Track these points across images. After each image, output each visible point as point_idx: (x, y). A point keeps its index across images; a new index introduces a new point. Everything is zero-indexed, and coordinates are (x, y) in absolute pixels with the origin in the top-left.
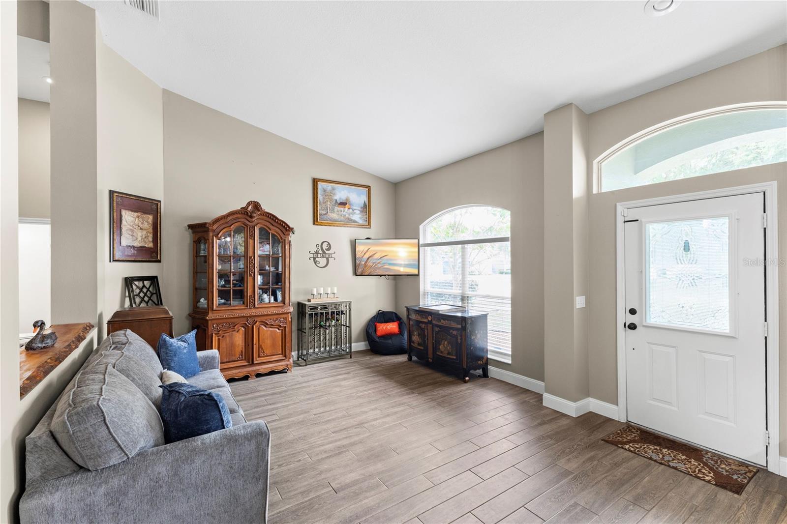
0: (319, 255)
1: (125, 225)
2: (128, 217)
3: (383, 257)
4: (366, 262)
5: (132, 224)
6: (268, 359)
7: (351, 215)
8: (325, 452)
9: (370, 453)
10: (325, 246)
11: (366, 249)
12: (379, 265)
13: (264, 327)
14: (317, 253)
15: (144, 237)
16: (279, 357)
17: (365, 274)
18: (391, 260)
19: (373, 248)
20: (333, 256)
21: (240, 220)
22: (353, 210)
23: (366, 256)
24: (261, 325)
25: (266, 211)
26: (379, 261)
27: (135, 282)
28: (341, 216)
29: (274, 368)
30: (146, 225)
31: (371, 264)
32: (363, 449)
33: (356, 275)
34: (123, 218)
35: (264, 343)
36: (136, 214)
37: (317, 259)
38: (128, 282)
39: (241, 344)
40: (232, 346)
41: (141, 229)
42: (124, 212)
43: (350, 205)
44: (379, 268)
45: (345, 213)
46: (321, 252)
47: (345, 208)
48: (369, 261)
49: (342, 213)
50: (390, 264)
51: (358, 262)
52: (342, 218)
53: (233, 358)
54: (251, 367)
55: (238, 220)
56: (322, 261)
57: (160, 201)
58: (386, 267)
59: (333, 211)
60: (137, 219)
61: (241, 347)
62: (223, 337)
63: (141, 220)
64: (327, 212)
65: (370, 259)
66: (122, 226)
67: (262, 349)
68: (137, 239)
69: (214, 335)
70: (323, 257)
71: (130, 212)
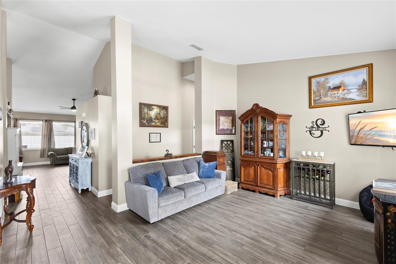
0: (314, 129)
1: (221, 122)
2: (222, 119)
3: (373, 128)
4: (358, 134)
5: (223, 121)
6: (265, 186)
7: (346, 95)
10: (319, 122)
11: (358, 122)
12: (369, 137)
13: (263, 169)
14: (312, 127)
15: (228, 125)
16: (271, 187)
17: (358, 143)
18: (381, 131)
19: (364, 121)
20: (327, 129)
21: (252, 114)
22: (349, 90)
23: (358, 129)
24: (262, 167)
25: (263, 107)
26: (368, 133)
27: (224, 142)
28: (335, 97)
29: (268, 192)
30: (229, 121)
31: (362, 136)
33: (351, 144)
34: (220, 119)
35: (263, 177)
36: (225, 117)
37: (312, 132)
38: (222, 141)
39: (253, 174)
40: (249, 174)
41: (227, 122)
42: (220, 117)
43: (345, 86)
44: (369, 139)
45: (339, 95)
46: (316, 126)
47: (339, 90)
48: (360, 133)
49: (336, 95)
50: (379, 135)
51: (351, 133)
52: (336, 99)
53: (250, 180)
54: (256, 187)
55: (251, 114)
56: (318, 133)
57: (235, 111)
58: (375, 138)
59: (326, 95)
60: (225, 119)
61: (252, 176)
62: (246, 169)
63: (227, 119)
64: (321, 98)
65: (361, 131)
66: (220, 122)
67: (262, 179)
68: (225, 126)
69: (242, 167)
70: (318, 130)
71: (223, 117)
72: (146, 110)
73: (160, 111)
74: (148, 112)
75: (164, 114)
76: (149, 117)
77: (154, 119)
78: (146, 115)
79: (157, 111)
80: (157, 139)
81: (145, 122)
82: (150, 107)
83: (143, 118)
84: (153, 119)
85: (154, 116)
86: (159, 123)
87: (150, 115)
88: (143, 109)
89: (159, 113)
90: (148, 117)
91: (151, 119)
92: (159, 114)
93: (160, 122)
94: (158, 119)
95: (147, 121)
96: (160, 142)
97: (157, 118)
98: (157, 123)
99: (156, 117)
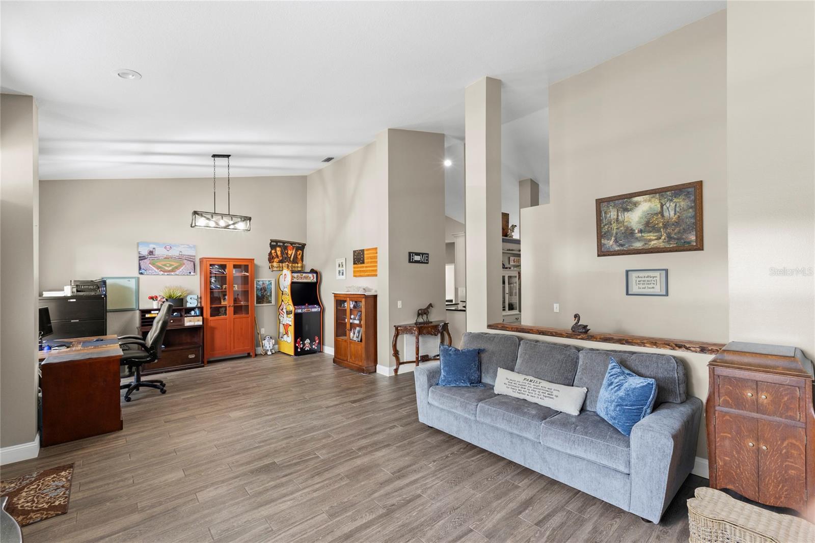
8: (415, 471)
9: (369, 473)
32: (377, 476)
72: (613, 214)
73: (662, 206)
74: (620, 218)
75: (678, 209)
76: (622, 228)
77: (641, 231)
78: (614, 226)
79: (651, 208)
80: (653, 288)
81: (611, 242)
82: (625, 201)
83: (605, 234)
84: (637, 231)
85: (639, 222)
86: (661, 241)
87: (626, 224)
88: (603, 212)
89: (659, 209)
90: (618, 231)
91: (628, 232)
92: (657, 214)
93: (663, 238)
94: (655, 229)
95: (616, 241)
96: (667, 295)
97: (649, 226)
98: (651, 240)
99: (647, 224)
